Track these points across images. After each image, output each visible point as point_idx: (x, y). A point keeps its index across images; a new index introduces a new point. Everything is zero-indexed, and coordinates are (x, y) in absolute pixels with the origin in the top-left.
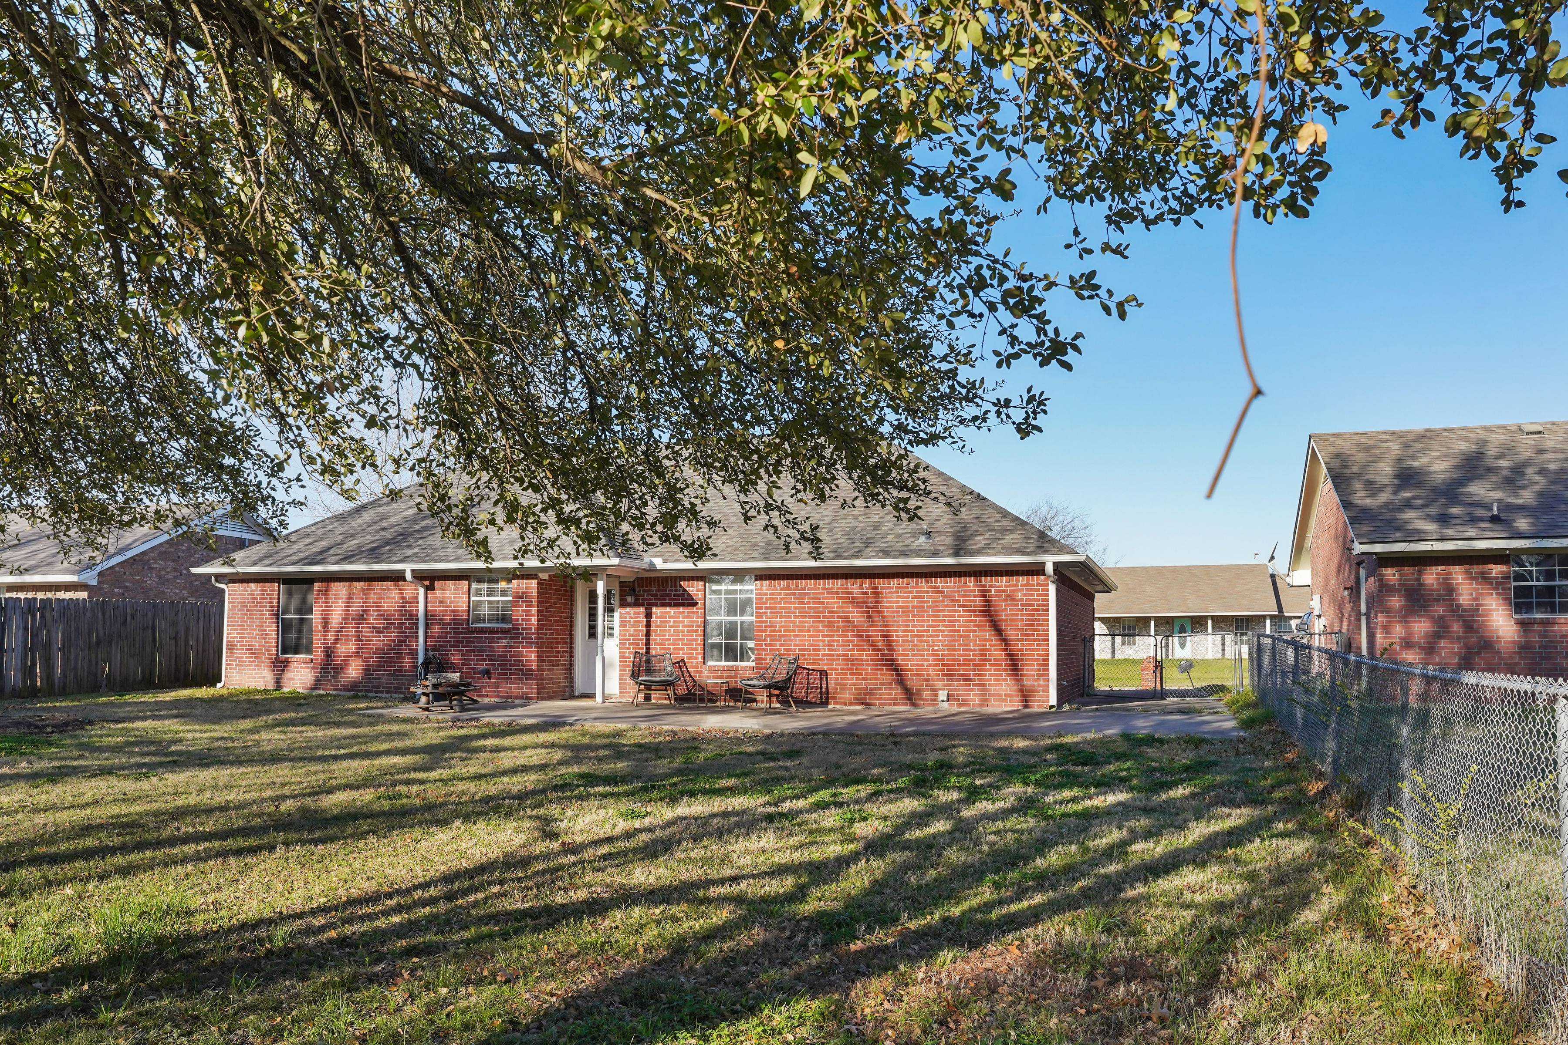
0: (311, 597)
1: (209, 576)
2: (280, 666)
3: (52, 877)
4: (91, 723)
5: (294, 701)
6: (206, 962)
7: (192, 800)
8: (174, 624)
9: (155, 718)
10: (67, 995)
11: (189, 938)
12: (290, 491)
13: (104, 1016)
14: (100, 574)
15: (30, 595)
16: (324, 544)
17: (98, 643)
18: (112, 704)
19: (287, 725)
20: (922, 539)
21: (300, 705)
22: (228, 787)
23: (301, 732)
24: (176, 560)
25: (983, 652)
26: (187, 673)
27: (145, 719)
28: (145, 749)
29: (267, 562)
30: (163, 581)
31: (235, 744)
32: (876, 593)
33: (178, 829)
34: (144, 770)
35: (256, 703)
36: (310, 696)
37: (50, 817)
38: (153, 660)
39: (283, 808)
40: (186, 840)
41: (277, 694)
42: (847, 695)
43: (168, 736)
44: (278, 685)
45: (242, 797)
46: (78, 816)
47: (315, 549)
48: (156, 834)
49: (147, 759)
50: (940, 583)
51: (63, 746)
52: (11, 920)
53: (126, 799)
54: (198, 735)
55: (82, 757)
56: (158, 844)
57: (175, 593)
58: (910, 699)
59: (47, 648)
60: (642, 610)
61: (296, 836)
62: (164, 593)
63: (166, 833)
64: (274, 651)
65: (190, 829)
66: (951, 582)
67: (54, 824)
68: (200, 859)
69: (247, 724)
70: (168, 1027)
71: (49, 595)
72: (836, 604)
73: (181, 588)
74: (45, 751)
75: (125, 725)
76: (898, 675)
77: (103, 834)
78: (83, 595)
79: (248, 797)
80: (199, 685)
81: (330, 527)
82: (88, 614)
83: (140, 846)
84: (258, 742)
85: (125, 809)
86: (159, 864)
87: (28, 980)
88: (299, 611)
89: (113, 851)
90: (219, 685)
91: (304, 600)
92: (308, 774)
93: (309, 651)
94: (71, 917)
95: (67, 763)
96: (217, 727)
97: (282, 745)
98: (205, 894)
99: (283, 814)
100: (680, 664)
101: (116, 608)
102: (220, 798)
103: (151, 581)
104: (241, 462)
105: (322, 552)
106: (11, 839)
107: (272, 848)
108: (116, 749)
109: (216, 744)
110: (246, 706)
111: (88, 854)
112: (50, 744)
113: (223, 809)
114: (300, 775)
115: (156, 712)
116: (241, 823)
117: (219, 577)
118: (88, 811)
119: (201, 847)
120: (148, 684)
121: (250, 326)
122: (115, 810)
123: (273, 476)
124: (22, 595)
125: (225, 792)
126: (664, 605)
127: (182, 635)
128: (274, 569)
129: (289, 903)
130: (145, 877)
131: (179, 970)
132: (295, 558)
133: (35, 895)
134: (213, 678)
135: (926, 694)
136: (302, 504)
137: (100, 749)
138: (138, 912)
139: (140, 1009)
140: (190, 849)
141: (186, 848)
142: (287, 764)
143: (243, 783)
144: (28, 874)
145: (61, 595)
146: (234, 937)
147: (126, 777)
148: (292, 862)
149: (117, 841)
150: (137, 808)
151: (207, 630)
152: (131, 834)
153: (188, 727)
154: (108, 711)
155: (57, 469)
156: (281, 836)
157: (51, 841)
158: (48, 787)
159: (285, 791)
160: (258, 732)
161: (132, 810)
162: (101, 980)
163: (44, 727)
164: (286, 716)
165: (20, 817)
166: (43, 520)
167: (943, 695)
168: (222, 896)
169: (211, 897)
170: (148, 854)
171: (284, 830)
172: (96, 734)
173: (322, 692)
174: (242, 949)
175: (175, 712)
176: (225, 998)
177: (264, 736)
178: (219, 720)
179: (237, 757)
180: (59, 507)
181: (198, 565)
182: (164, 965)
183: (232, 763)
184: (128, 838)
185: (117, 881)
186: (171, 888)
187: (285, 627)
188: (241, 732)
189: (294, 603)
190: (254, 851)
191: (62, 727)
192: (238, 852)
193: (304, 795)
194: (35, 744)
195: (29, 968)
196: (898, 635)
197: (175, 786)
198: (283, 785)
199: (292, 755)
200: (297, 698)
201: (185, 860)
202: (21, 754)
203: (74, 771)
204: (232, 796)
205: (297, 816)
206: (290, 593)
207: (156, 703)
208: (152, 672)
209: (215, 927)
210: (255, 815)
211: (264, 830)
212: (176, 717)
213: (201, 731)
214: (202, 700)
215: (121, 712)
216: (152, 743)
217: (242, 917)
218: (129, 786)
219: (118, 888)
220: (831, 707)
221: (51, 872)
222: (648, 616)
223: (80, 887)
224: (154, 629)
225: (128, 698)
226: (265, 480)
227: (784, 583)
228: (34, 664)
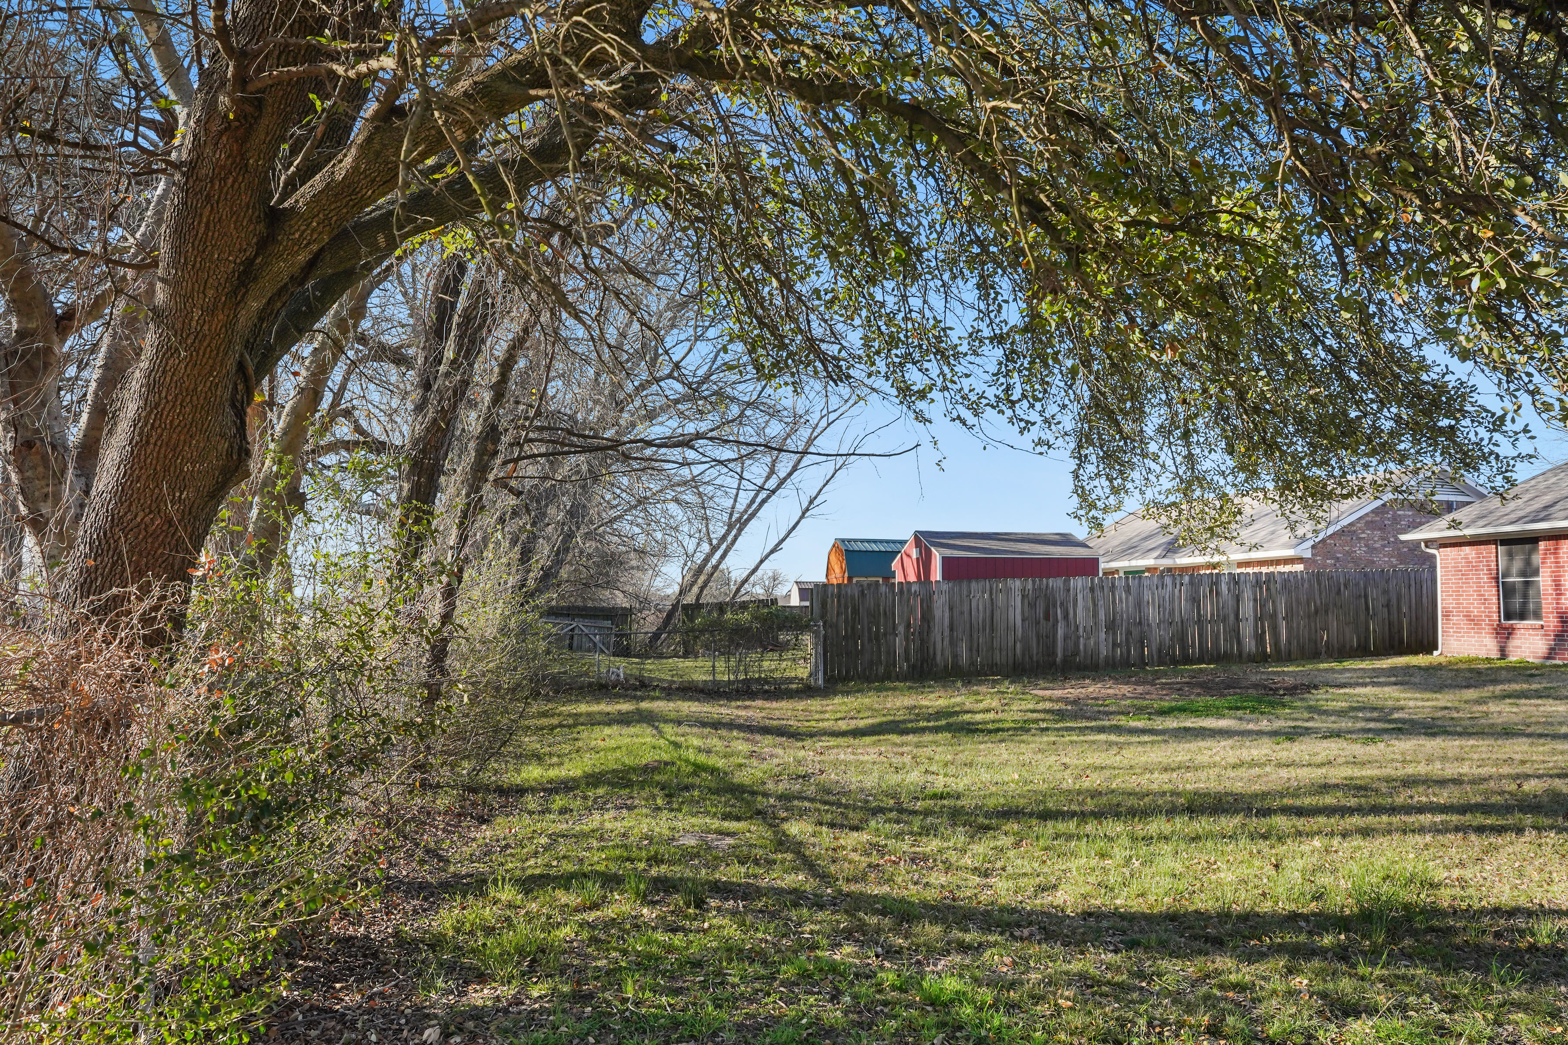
0: (1537, 559)
1: (1417, 543)
2: (1504, 634)
3: (1301, 828)
4: (1316, 687)
5: (1524, 671)
6: (1458, 940)
7: (1422, 769)
8: (1385, 592)
9: (1374, 684)
10: (1327, 940)
11: (1435, 912)
12: (1518, 444)
13: (1362, 970)
14: (1313, 547)
15: (1256, 570)
16: (1547, 499)
17: (1316, 612)
18: (1332, 670)
19: (1518, 697)
21: (1532, 676)
22: (1460, 759)
23: (1536, 706)
24: (1383, 528)
26: (1401, 641)
27: (1365, 685)
28: (1368, 715)
29: (1481, 523)
30: (1371, 550)
31: (1461, 715)
33: (1411, 797)
34: (1372, 735)
35: (1479, 672)
36: (1543, 666)
37: (1293, 772)
38: (1368, 628)
39: (1526, 787)
40: (1421, 809)
41: (1502, 663)
43: (1390, 703)
44: (1503, 654)
45: (1476, 771)
46: (1316, 774)
47: (1538, 505)
48: (1389, 800)
49: (1372, 725)
51: (1295, 708)
52: (1273, 860)
53: (1354, 762)
54: (1420, 704)
55: (1312, 719)
56: (1393, 810)
57: (1384, 560)
59: (1273, 616)
61: (1548, 822)
62: (1373, 562)
63: (1400, 800)
64: (1495, 617)
65: (1424, 799)
67: (1296, 779)
68: (1439, 831)
69: (1471, 694)
70: (1427, 998)
71: (1271, 569)
73: (1390, 556)
74: (1280, 711)
75: (1347, 690)
77: (1340, 794)
78: (1299, 567)
79: (1484, 771)
80: (1416, 653)
81: (1554, 480)
82: (1306, 585)
83: (1376, 810)
84: (1487, 714)
85: (1357, 772)
86: (1397, 830)
87: (1293, 918)
88: (1523, 574)
89: (1351, 811)
90: (1436, 653)
91: (1528, 562)
92: (1554, 752)
93: (1537, 615)
94: (1321, 868)
95: (1299, 723)
96: (1439, 696)
97: (1516, 719)
98: (1447, 868)
99: (1527, 795)
101: (1330, 578)
102: (1451, 770)
103: (1360, 551)
104: (1457, 420)
105: (1546, 508)
106: (1264, 788)
107: (1520, 831)
108: (1341, 713)
109: (1440, 714)
110: (1468, 675)
111: (1329, 811)
112: (1284, 706)
113: (1457, 781)
114: (1544, 753)
115: (1375, 678)
116: (1479, 799)
117: (1428, 543)
118: (1324, 771)
119: (1438, 818)
120: (1363, 651)
121: (1485, 276)
122: (1348, 772)
123: (1495, 430)
124: (1250, 570)
125: (1456, 764)
127: (1394, 601)
128: (1490, 530)
129: (1549, 895)
130: (1385, 841)
131: (1429, 942)
132: (1513, 516)
133: (1289, 842)
134: (1429, 645)
136: (1531, 456)
137: (1326, 713)
138: (1381, 875)
139: (1397, 972)
140: (1426, 819)
141: (1422, 818)
142: (1524, 739)
143: (1476, 756)
144: (1281, 822)
145: (1281, 568)
146: (1487, 920)
147: (1355, 741)
148: (1547, 850)
149: (1353, 802)
150: (1369, 772)
151: (1419, 597)
152: (1365, 796)
153: (1409, 695)
154: (1330, 677)
155: (1283, 453)
156: (1529, 819)
157: (1295, 795)
158: (1287, 745)
159: (1527, 769)
160: (1485, 703)
161: (1364, 773)
162: (1356, 933)
163: (1277, 689)
164: (1516, 687)
165: (1268, 769)
166: (1274, 501)
168: (1468, 874)
169: (1456, 873)
170: (1385, 818)
171: (1531, 812)
172: (1320, 697)
173: (1558, 662)
174: (1498, 935)
175: (1393, 679)
176: (1487, 986)
177: (1493, 707)
178: (1440, 688)
179: (1465, 728)
180: (1285, 486)
181: (1405, 531)
182: (1413, 933)
183: (1460, 734)
184: (1363, 800)
185: (1357, 841)
186: (1411, 856)
187: (1508, 591)
188: (1466, 702)
189: (1518, 564)
190: (1500, 830)
191: (1292, 690)
192: (1480, 830)
193: (1551, 776)
194: (1272, 704)
195: (1293, 907)
197: (1403, 754)
198: (1523, 762)
199: (1529, 730)
200: (1526, 668)
201: (1422, 830)
202: (1262, 713)
203: (1307, 732)
204: (1465, 769)
205: (1546, 799)
206: (1510, 555)
207: (1374, 669)
208: (1367, 638)
209: (1464, 905)
210: (1494, 792)
211: (1505, 809)
212: (1395, 684)
213: (1423, 700)
214: (1419, 668)
215: (1342, 678)
216: (1374, 709)
217: (1493, 900)
218: (1358, 749)
219: (1359, 848)
221: (1300, 823)
223: (1326, 841)
224: (1366, 597)
225: (1347, 664)
226: (1487, 436)
228: (1264, 632)
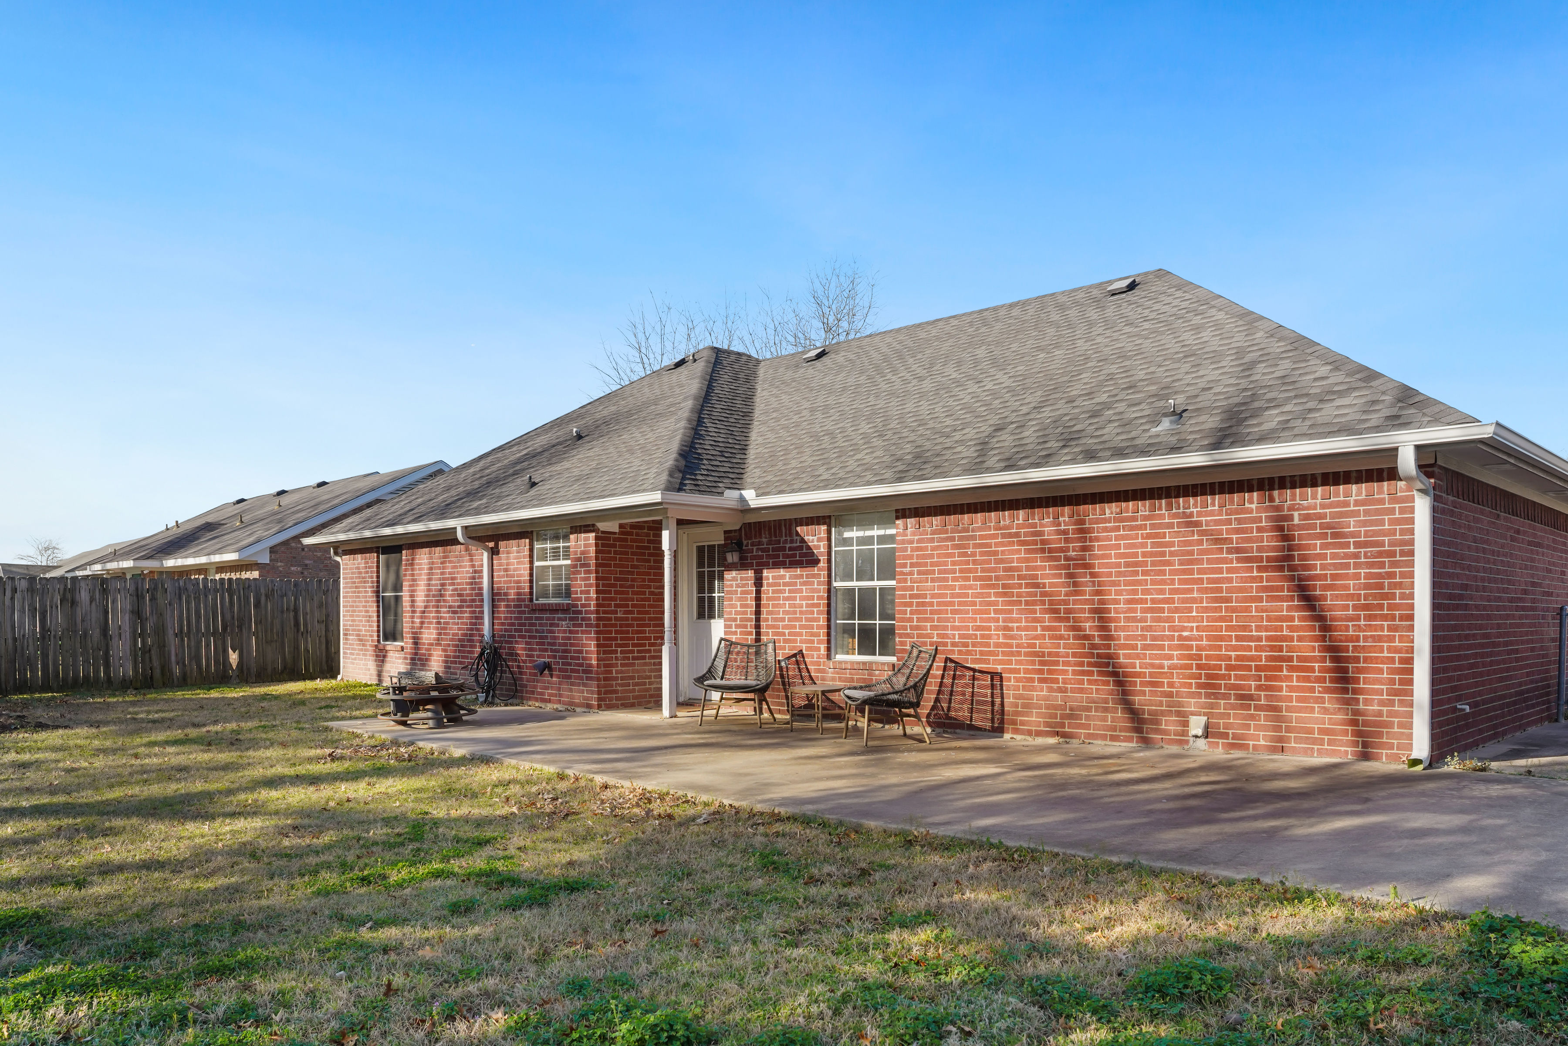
0: (402, 569)
1: (328, 545)
2: (381, 656)
14: (272, 551)
20: (1166, 424)
25: (1276, 643)
32: (1083, 531)
41: (379, 688)
42: (1034, 719)
44: (380, 678)
50: (1193, 506)
58: (1139, 730)
60: (750, 573)
64: (376, 637)
66: (1214, 502)
72: (1016, 555)
76: (1119, 683)
78: (257, 574)
88: (394, 587)
90: (338, 678)
91: (397, 573)
93: (401, 637)
100: (798, 657)
117: (335, 547)
126: (777, 565)
135: (1169, 724)
167: (1197, 725)
187: (384, 607)
196: (1118, 610)
206: (386, 565)
220: (1007, 736)
222: (758, 582)
224: (296, 610)
227: (937, 521)
